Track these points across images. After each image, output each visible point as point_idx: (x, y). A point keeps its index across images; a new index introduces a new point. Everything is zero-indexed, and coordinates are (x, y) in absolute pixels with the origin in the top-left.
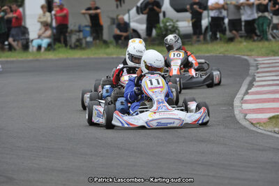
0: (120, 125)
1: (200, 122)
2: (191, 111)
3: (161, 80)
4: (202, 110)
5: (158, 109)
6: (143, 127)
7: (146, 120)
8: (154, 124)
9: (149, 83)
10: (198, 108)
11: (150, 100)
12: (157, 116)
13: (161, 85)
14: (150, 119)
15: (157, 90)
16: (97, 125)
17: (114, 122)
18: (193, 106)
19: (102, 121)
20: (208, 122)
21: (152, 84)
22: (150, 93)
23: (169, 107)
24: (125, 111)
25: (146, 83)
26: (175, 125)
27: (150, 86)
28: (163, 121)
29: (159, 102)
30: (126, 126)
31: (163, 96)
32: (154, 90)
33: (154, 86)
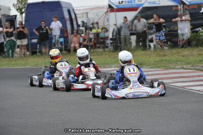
0: (110, 96)
1: (159, 94)
2: (155, 88)
3: (136, 69)
4: (161, 86)
5: (133, 86)
6: (124, 98)
7: (125, 93)
8: (131, 96)
9: (128, 70)
10: (159, 85)
11: (129, 81)
12: (132, 91)
13: (136, 72)
14: (129, 92)
15: (133, 75)
16: (98, 97)
17: (106, 95)
18: (156, 84)
19: (100, 94)
20: (164, 94)
21: (130, 71)
22: (129, 77)
23: (140, 85)
24: (115, 88)
25: (126, 70)
26: (143, 96)
27: (129, 72)
28: (136, 94)
29: (134, 82)
30: (114, 97)
31: (136, 79)
32: (131, 75)
33: (131, 72)
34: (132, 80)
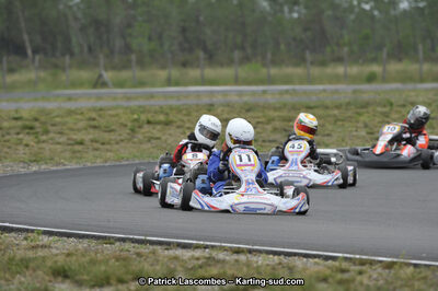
0: (199, 207)
1: (297, 210)
2: (287, 197)
3: (253, 156)
4: (300, 196)
5: (247, 190)
6: (227, 211)
7: (231, 203)
8: (241, 208)
9: (238, 158)
10: (297, 192)
11: (238, 180)
12: (245, 199)
13: (252, 162)
14: (236, 202)
15: (246, 168)
16: (171, 206)
17: (191, 204)
18: (289, 191)
19: (177, 201)
20: (306, 211)
21: (241, 160)
22: (238, 171)
23: (261, 190)
24: (207, 191)
25: (234, 158)
26: (266, 211)
27: (238, 162)
28: (252, 206)
29: (248, 183)
30: (206, 208)
31: (253, 177)
32: (243, 168)
33: (244, 163)
34: (244, 179)
